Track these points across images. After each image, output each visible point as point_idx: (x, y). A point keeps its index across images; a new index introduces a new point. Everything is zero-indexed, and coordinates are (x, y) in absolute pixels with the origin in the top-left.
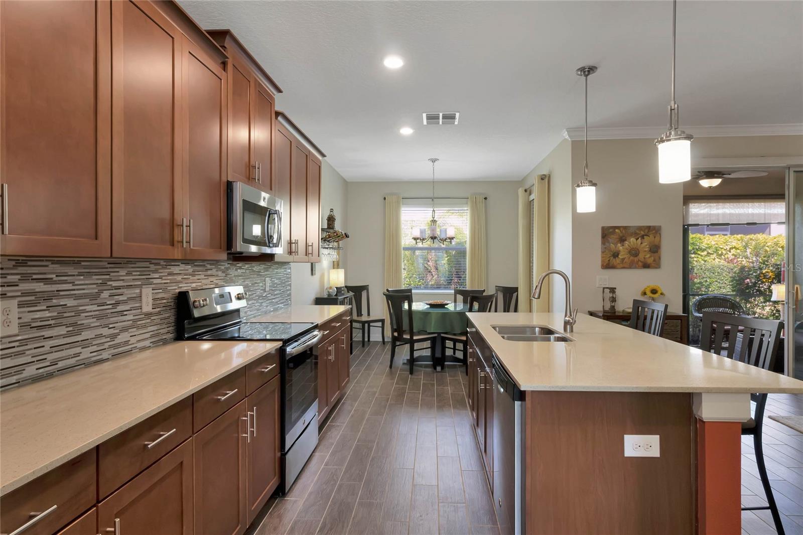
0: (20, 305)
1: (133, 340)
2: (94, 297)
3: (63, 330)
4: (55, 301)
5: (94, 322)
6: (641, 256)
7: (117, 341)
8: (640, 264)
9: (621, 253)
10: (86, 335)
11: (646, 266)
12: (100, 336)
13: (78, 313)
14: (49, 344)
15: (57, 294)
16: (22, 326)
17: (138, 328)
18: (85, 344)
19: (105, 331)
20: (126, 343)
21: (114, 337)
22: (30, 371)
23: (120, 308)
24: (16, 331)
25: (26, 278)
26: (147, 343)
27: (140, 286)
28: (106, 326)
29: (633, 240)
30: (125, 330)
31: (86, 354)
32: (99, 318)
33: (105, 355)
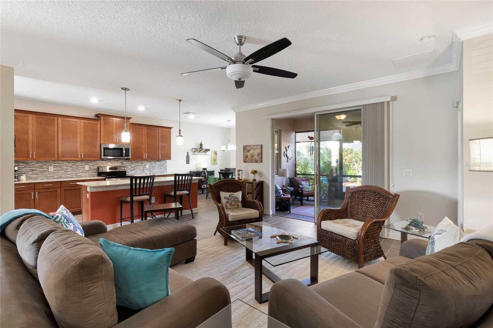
0: (54, 167)
1: (82, 175)
2: (70, 167)
3: (63, 172)
4: (61, 167)
5: (71, 171)
6: (254, 158)
7: (77, 175)
8: (254, 160)
9: (249, 156)
10: (69, 173)
11: (256, 162)
12: (73, 173)
13: (67, 169)
14: (60, 173)
15: (62, 166)
16: (54, 170)
17: (84, 173)
18: (69, 174)
19: (74, 173)
20: (80, 175)
21: (76, 174)
22: (55, 177)
23: (78, 169)
24: (53, 171)
25: (54, 163)
26: (87, 176)
27: (85, 165)
28: (75, 172)
29: (252, 151)
30: (80, 173)
31: (69, 176)
32: (72, 170)
33: (74, 177)
